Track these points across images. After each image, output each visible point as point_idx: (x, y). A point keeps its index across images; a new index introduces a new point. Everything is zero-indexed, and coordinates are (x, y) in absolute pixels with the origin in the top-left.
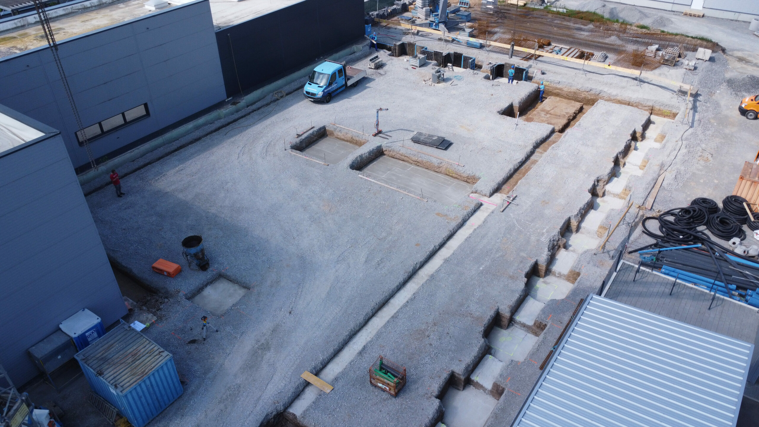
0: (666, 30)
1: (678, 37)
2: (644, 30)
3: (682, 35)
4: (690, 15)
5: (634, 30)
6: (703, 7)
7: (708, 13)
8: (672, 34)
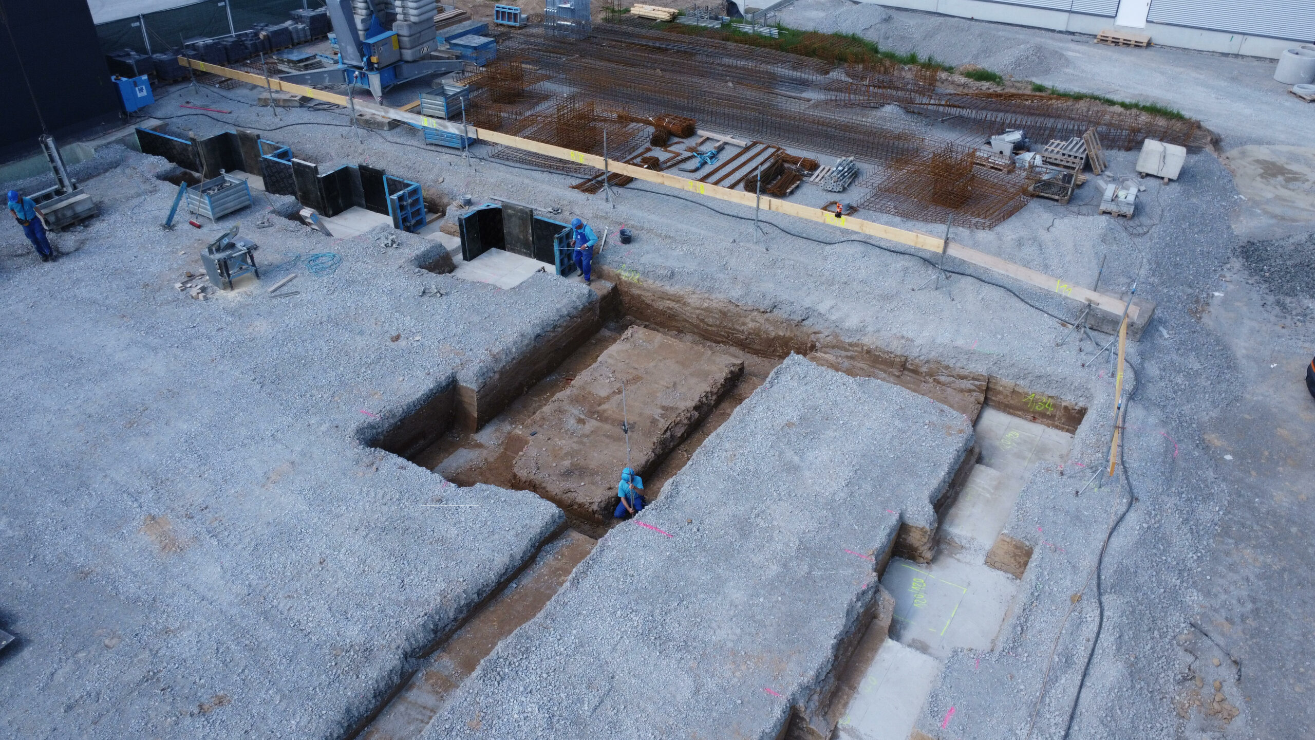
0: (1048, 82)
1: (1082, 105)
2: (985, 85)
3: (1095, 98)
4: (1116, 42)
5: (959, 85)
6: (1147, 21)
7: (1162, 35)
8: (1064, 96)
